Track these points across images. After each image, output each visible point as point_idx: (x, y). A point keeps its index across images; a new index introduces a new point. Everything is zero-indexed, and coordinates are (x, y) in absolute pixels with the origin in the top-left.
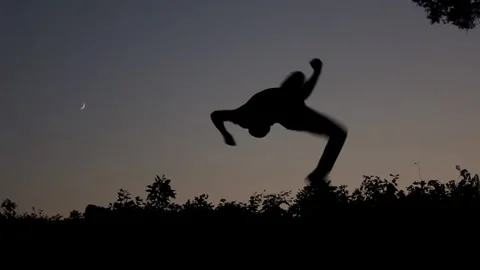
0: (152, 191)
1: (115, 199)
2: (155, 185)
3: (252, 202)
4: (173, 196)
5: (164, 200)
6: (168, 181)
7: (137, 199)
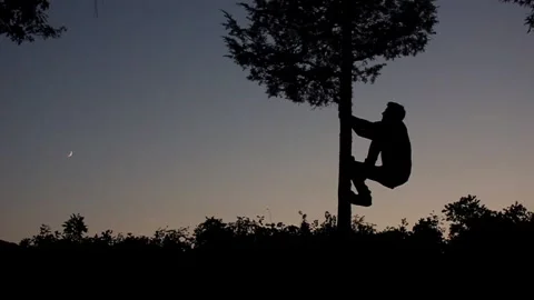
0: (68, 227)
1: (38, 233)
2: (71, 221)
3: (157, 236)
4: (86, 230)
5: (79, 234)
6: (82, 218)
7: (57, 232)
